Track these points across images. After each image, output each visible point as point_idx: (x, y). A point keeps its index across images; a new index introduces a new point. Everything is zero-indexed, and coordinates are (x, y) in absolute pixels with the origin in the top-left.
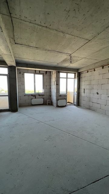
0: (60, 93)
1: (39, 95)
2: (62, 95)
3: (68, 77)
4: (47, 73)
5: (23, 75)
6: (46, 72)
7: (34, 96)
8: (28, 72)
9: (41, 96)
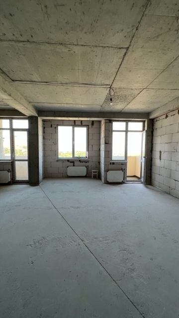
0: (113, 159)
1: (80, 160)
2: (117, 163)
3: (129, 129)
4: (95, 124)
5: (56, 128)
6: (93, 122)
7: (71, 162)
8: (63, 123)
9: (82, 162)
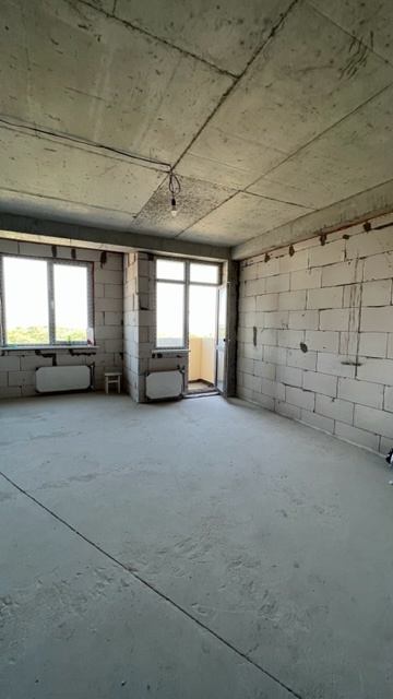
0: (158, 345)
1: (73, 351)
2: (168, 354)
3: (192, 279)
4: (110, 260)
6: (104, 255)
7: (46, 356)
8: (18, 250)
9: (78, 354)
